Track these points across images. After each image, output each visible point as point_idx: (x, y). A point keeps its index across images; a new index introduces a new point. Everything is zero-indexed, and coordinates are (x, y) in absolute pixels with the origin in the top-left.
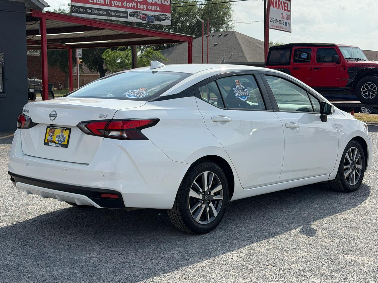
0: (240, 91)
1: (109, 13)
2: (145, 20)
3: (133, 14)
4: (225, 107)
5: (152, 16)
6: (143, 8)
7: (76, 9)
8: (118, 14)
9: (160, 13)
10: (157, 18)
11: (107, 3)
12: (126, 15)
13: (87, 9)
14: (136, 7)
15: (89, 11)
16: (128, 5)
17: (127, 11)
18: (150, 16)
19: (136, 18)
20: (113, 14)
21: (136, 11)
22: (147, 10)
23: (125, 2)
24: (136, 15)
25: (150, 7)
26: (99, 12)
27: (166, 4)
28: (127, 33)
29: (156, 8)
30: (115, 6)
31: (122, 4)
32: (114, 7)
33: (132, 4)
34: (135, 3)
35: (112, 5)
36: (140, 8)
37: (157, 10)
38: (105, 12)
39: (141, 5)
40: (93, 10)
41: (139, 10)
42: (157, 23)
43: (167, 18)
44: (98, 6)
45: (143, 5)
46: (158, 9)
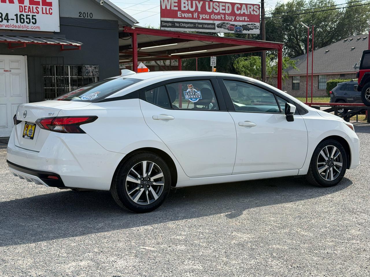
0: (191, 94)
1: (197, 25)
2: (233, 30)
3: (220, 25)
4: (171, 108)
5: (240, 26)
6: (231, 19)
7: (165, 24)
8: (206, 26)
9: (249, 23)
10: (246, 28)
11: (194, 17)
12: (213, 26)
13: (176, 23)
14: (223, 19)
15: (177, 25)
16: (216, 17)
17: (215, 23)
18: (238, 26)
19: (224, 29)
20: (201, 26)
21: (224, 23)
22: (235, 20)
23: (212, 15)
24: (224, 26)
25: (238, 18)
26: (187, 26)
27: (255, 14)
28: (214, 43)
29: (245, 19)
30: (203, 19)
31: (210, 17)
32: (201, 20)
33: (220, 16)
34: (223, 15)
35: (200, 18)
36: (228, 19)
37: (245, 20)
38: (192, 25)
39: (229, 17)
40: (181, 24)
41: (227, 21)
42: (245, 32)
43: (256, 28)
44: (186, 20)
45: (231, 17)
46: (247, 19)
